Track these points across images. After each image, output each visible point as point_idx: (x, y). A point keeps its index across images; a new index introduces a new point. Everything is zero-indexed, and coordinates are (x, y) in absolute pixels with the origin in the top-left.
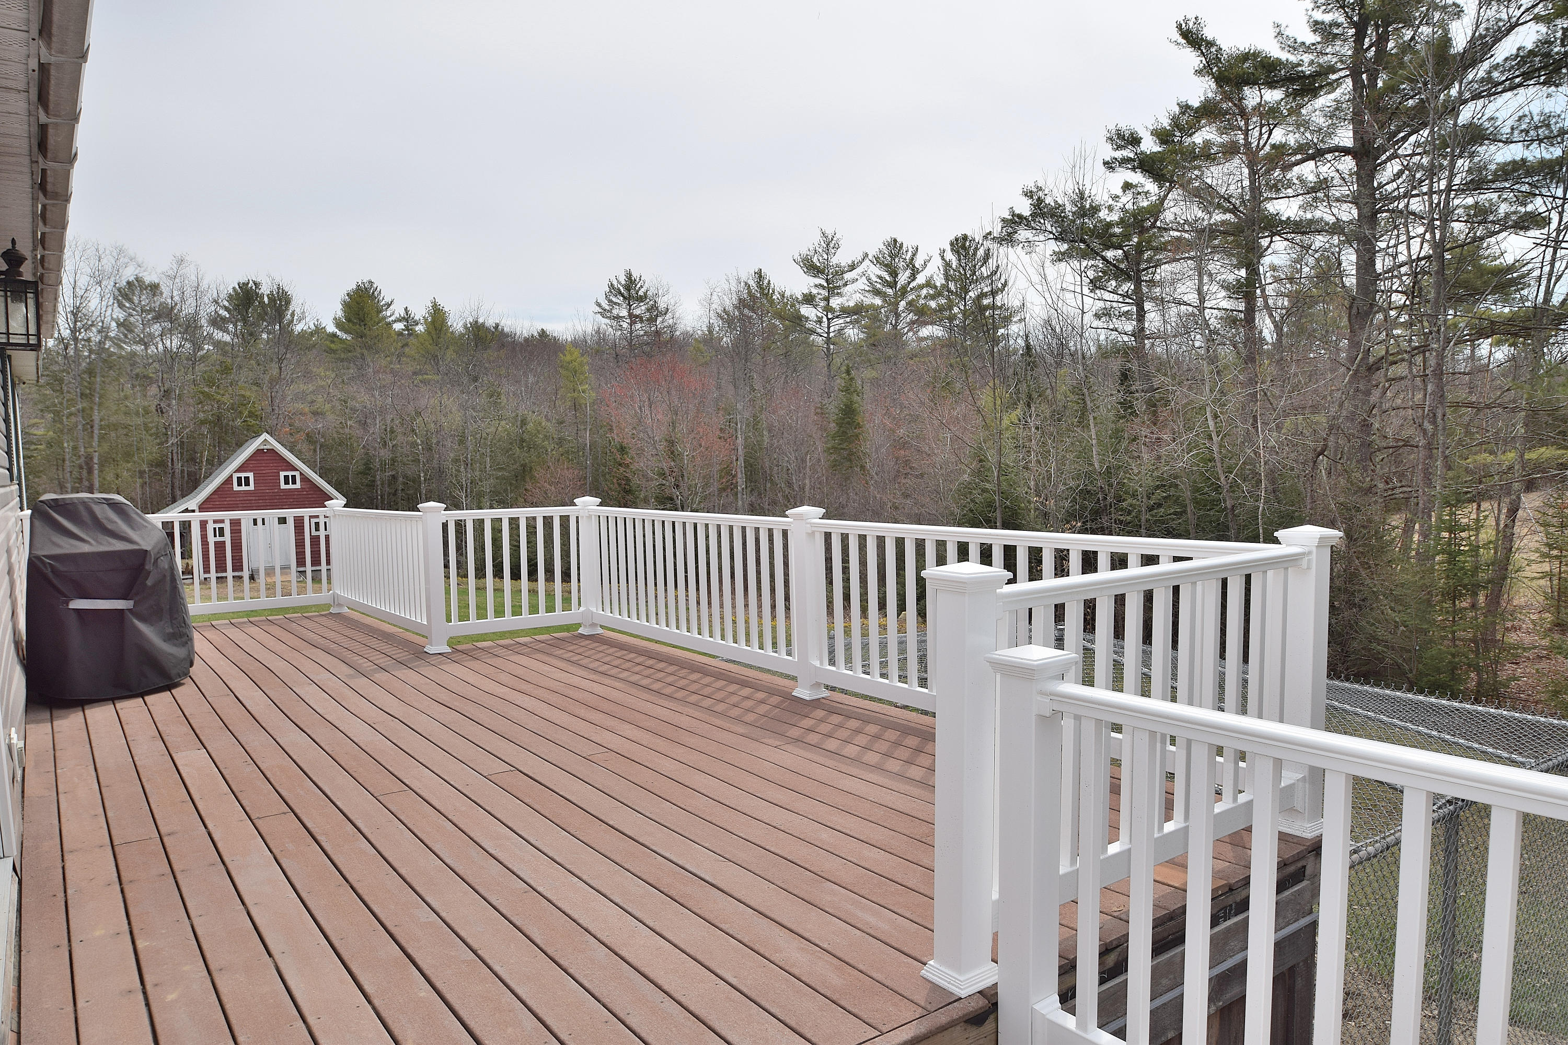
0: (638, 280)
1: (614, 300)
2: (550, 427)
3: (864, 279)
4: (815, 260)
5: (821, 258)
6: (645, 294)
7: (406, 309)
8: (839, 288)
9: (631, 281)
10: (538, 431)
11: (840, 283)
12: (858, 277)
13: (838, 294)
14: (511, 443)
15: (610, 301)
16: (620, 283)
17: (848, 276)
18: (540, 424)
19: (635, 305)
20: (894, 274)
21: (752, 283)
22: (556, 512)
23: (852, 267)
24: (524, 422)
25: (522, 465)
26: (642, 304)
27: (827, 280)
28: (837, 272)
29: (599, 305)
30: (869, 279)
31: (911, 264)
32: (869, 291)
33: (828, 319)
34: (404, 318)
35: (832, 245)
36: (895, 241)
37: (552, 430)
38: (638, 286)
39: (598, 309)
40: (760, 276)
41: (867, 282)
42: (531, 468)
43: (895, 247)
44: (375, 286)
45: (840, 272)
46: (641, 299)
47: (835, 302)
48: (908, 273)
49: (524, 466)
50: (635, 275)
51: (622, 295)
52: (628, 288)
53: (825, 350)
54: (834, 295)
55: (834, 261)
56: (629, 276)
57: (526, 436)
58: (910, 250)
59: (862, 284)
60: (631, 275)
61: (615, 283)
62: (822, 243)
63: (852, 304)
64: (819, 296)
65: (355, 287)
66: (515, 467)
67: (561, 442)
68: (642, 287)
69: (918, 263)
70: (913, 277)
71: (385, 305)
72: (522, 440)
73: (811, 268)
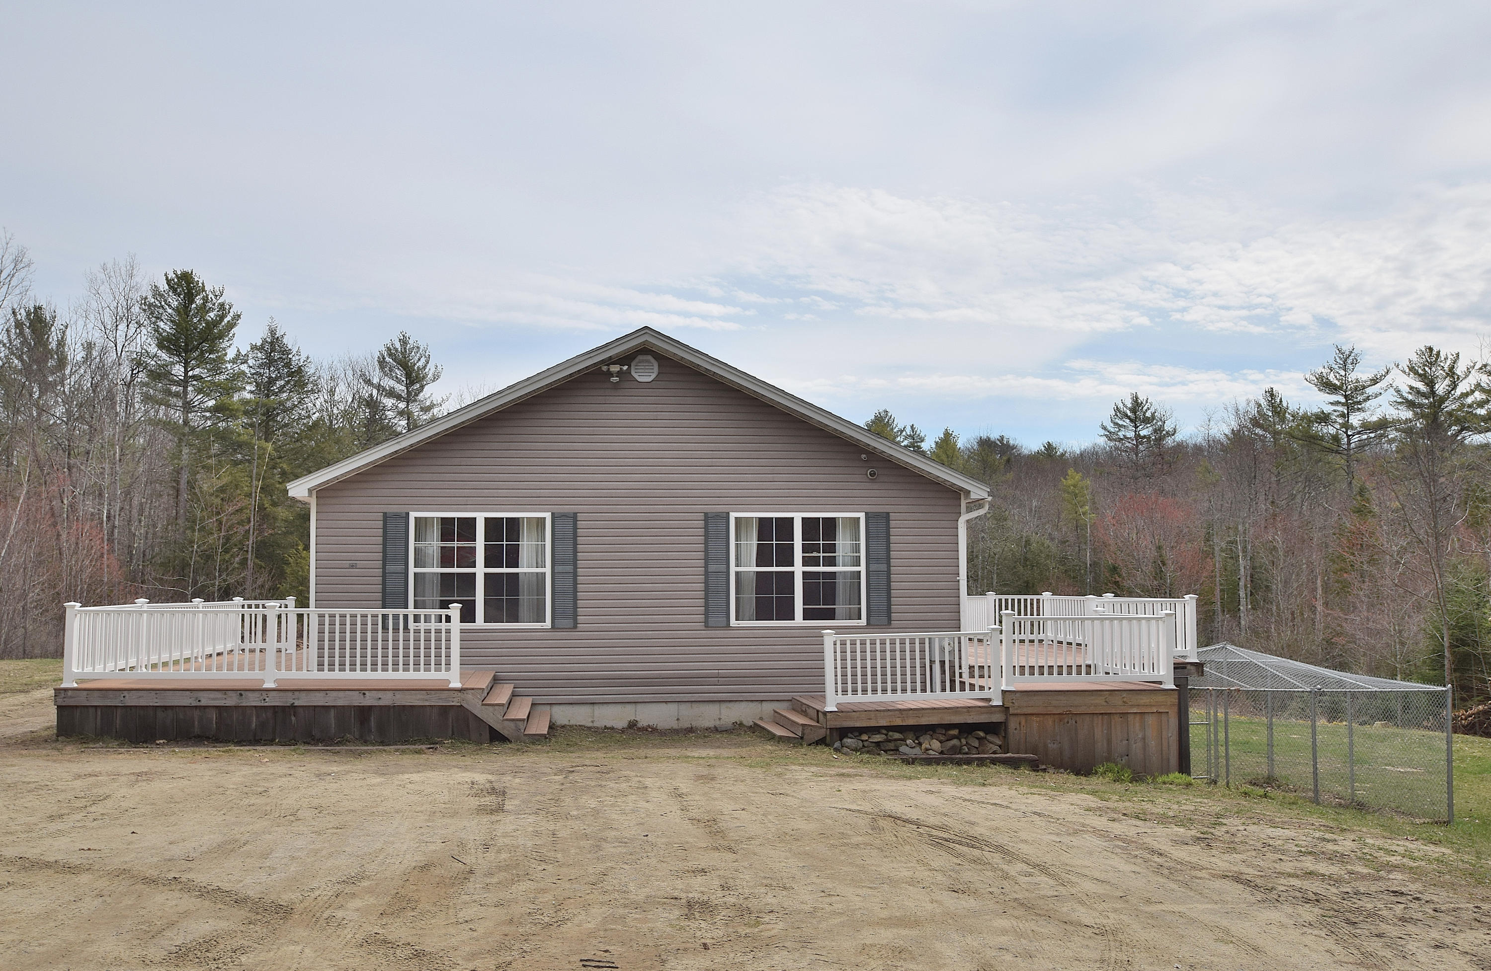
0: (1144, 402)
1: (1121, 422)
2: (1054, 548)
3: (1392, 391)
4: (1332, 377)
5: (1338, 375)
6: (1153, 414)
7: (912, 427)
8: (1359, 403)
9: (1137, 404)
10: (1041, 552)
11: (1360, 398)
12: (1382, 391)
13: (1359, 409)
14: (1016, 562)
15: (1116, 424)
16: (1126, 407)
17: (1370, 391)
18: (1043, 544)
19: (1141, 427)
20: (1431, 383)
21: (1264, 403)
22: (1035, 597)
23: (1375, 381)
24: (1028, 543)
25: (1025, 582)
26: (1149, 425)
27: (1346, 397)
28: (1356, 389)
29: (1105, 428)
30: (1398, 391)
31: (1451, 372)
32: (1400, 403)
33: (1348, 436)
34: (910, 436)
35: (1349, 361)
36: (1431, 349)
37: (1054, 549)
38: (1145, 408)
39: (1103, 432)
40: (1272, 395)
41: (1396, 394)
42: (1033, 584)
43: (1431, 356)
44: (889, 415)
45: (1360, 388)
46: (1147, 421)
47: (1355, 420)
48: (1447, 381)
49: (1027, 582)
50: (1142, 398)
51: (1129, 418)
52: (1134, 410)
53: (1346, 468)
54: (1354, 410)
55: (1352, 377)
56: (1135, 399)
57: (1029, 556)
58: (1450, 357)
59: (1391, 395)
60: (1137, 398)
61: (1121, 406)
62: (1338, 360)
63: (1374, 419)
64: (1336, 414)
65: (873, 418)
66: (1019, 583)
67: (1063, 560)
68: (1148, 409)
69: (1460, 370)
70: (1454, 386)
71: (898, 431)
72: (1026, 559)
73: (1326, 385)
